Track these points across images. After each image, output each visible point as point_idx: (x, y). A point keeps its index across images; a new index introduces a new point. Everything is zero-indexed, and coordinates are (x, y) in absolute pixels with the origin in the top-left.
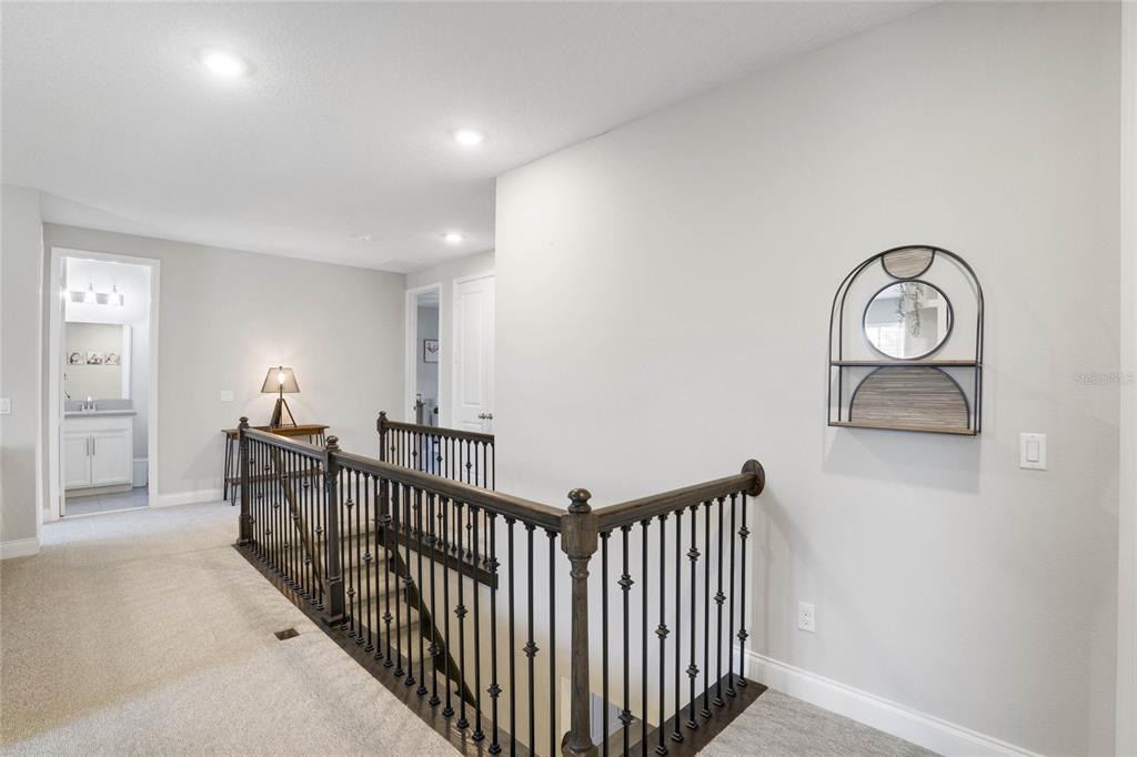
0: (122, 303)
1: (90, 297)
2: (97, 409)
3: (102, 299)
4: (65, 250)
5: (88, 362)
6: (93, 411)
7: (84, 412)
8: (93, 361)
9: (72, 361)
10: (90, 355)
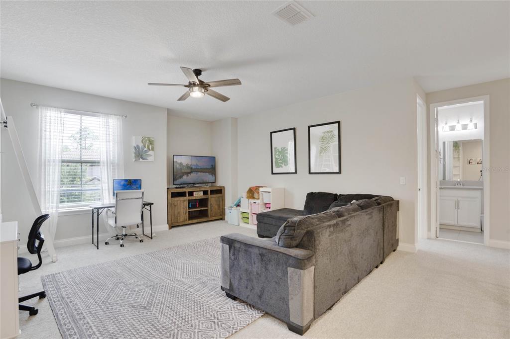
0: (476, 128)
1: (459, 127)
2: (463, 185)
3: (465, 127)
4: (436, 104)
5: (478, 163)
6: (461, 186)
7: (457, 186)
8: (480, 162)
9: (470, 163)
10: (479, 159)
